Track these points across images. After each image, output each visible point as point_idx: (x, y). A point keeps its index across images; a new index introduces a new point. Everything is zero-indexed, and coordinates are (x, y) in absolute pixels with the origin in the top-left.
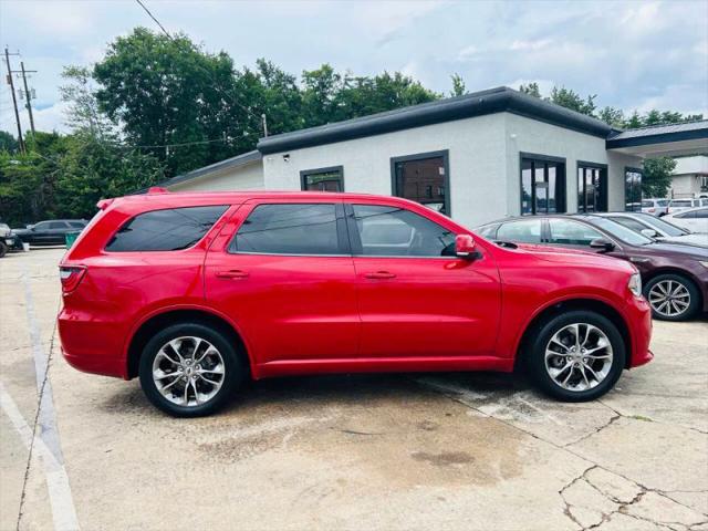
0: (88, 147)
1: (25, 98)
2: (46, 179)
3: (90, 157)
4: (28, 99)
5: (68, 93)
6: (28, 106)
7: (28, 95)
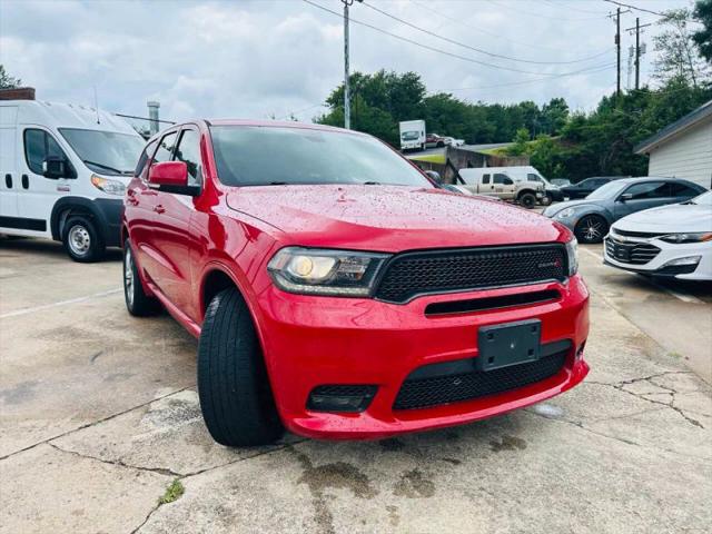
0: (670, 98)
1: (635, 54)
2: (620, 136)
4: (638, 55)
5: (662, 41)
6: (637, 63)
7: (639, 51)
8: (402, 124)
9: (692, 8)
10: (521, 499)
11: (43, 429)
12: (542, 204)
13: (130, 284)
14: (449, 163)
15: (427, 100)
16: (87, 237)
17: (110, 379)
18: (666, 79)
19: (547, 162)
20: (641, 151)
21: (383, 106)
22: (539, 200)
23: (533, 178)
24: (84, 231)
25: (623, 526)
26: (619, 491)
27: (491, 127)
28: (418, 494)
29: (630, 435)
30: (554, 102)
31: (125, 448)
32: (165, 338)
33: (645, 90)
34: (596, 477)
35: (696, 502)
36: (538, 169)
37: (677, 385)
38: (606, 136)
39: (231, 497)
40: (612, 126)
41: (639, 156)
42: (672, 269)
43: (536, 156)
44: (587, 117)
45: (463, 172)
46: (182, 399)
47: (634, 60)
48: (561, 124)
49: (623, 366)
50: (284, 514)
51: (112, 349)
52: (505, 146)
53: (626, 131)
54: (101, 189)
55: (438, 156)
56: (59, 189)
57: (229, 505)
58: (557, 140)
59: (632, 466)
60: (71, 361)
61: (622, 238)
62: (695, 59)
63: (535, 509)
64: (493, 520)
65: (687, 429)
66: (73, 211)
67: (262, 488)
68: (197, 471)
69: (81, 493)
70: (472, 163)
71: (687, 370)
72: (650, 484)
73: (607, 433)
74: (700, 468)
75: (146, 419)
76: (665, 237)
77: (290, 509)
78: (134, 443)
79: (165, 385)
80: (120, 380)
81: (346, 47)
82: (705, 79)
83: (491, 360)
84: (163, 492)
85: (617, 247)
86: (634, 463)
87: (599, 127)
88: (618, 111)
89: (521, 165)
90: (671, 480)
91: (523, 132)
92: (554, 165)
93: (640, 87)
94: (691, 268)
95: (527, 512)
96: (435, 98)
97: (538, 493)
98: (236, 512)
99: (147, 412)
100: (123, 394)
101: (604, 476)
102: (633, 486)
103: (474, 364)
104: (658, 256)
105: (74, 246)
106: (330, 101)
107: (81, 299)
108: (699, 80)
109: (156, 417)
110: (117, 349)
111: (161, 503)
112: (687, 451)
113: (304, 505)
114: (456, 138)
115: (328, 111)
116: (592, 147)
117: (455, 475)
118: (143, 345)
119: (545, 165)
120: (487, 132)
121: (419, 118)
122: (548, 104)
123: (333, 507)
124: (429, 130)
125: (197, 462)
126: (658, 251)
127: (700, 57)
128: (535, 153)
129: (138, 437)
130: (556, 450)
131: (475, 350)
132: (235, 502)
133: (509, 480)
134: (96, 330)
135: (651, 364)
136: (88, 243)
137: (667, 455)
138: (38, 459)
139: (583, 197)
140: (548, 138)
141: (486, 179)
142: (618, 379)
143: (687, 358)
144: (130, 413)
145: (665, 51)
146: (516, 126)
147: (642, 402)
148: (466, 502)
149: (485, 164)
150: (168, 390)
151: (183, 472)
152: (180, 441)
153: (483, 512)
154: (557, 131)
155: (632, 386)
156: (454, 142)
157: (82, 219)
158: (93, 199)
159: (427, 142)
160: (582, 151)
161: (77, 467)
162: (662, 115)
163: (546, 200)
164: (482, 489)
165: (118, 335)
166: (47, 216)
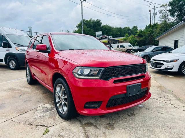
0: (163, 26)
1: (154, 15)
2: (151, 35)
3: (163, 29)
4: (155, 15)
5: (161, 12)
6: (155, 17)
7: (155, 14)
8: (96, 32)
9: (168, 4)
10: (137, 129)
11: (8, 116)
12: (132, 53)
13: (28, 76)
14: (109, 43)
15: (103, 26)
16: (15, 63)
17: (25, 102)
18: (162, 21)
19: (133, 42)
20: (157, 39)
21: (91, 28)
22: (132, 52)
23: (130, 46)
24: (14, 62)
25: (162, 134)
26: (160, 126)
27: (119, 33)
28: (111, 129)
29: (161, 111)
30: (134, 27)
31: (31, 120)
32: (39, 90)
33: (157, 24)
34: (154, 122)
35: (179, 127)
36: (131, 44)
37: (171, 98)
38: (148, 35)
39: (62, 132)
40: (149, 33)
41: (156, 40)
42: (167, 69)
43: (131, 41)
44: (143, 31)
45: (112, 45)
46: (45, 106)
47: (154, 16)
48: (136, 32)
49: (157, 94)
50: (77, 136)
51: (25, 94)
52: (123, 38)
53: (153, 34)
54: (18, 50)
55: (106, 41)
56: (7, 51)
57: (62, 134)
58: (136, 36)
59: (163, 119)
60: (14, 97)
61: (154, 61)
62: (169, 16)
63: (140, 131)
64: (130, 135)
65: (175, 109)
66: (10, 56)
67: (70, 129)
68: (52, 125)
69: (21, 133)
70: (114, 42)
71: (173, 94)
72: (168, 124)
73: (156, 111)
74: (179, 119)
75: (36, 112)
76: (165, 61)
77: (78, 134)
78: (34, 119)
79: (40, 103)
80: (28, 102)
81: (82, 13)
82: (172, 21)
83: (130, 94)
84: (43, 132)
85: (153, 64)
86: (163, 118)
87: (146, 33)
88: (150, 29)
89: (127, 43)
90: (173, 122)
91: (127, 34)
92: (135, 43)
93: (156, 23)
94: (172, 69)
95: (138, 132)
96: (104, 25)
97: (141, 127)
98: (64, 136)
99: (37, 110)
100: (29, 106)
101: (156, 122)
102: (164, 124)
103: (126, 95)
104: (164, 66)
105: (11, 66)
106: (77, 27)
107: (14, 80)
108: (170, 21)
109: (39, 112)
110: (26, 93)
111: (43, 135)
112: (176, 115)
113: (82, 133)
114: (110, 36)
115: (77, 29)
116: (144, 38)
117: (119, 123)
118: (33, 92)
119: (133, 43)
120: (118, 34)
121: (100, 31)
122: (133, 27)
123: (89, 133)
124: (103, 34)
125: (52, 123)
126: (163, 64)
127: (170, 15)
128: (130, 40)
129: (35, 117)
130: (144, 116)
131: (126, 91)
132: (63, 133)
133: (133, 124)
134: (20, 88)
135: (164, 93)
136: (15, 65)
137: (171, 116)
138: (8, 124)
139: (143, 51)
140: (133, 36)
141: (118, 47)
142: (156, 97)
143: (173, 91)
144: (32, 111)
145: (162, 14)
146: (125, 33)
147: (163, 103)
148: (123, 130)
149: (118, 43)
150: (42, 104)
151: (48, 126)
152: (46, 118)
153: (127, 133)
154: (136, 34)
155: (160, 99)
156: (110, 37)
157: (13, 59)
158: (16, 53)
159: (103, 37)
160: (142, 39)
161: (19, 126)
162: (161, 30)
163: (133, 52)
164: (127, 127)
165: (26, 90)
166: (3, 58)
